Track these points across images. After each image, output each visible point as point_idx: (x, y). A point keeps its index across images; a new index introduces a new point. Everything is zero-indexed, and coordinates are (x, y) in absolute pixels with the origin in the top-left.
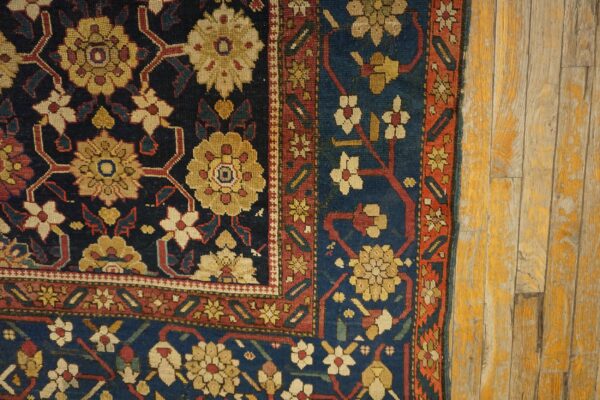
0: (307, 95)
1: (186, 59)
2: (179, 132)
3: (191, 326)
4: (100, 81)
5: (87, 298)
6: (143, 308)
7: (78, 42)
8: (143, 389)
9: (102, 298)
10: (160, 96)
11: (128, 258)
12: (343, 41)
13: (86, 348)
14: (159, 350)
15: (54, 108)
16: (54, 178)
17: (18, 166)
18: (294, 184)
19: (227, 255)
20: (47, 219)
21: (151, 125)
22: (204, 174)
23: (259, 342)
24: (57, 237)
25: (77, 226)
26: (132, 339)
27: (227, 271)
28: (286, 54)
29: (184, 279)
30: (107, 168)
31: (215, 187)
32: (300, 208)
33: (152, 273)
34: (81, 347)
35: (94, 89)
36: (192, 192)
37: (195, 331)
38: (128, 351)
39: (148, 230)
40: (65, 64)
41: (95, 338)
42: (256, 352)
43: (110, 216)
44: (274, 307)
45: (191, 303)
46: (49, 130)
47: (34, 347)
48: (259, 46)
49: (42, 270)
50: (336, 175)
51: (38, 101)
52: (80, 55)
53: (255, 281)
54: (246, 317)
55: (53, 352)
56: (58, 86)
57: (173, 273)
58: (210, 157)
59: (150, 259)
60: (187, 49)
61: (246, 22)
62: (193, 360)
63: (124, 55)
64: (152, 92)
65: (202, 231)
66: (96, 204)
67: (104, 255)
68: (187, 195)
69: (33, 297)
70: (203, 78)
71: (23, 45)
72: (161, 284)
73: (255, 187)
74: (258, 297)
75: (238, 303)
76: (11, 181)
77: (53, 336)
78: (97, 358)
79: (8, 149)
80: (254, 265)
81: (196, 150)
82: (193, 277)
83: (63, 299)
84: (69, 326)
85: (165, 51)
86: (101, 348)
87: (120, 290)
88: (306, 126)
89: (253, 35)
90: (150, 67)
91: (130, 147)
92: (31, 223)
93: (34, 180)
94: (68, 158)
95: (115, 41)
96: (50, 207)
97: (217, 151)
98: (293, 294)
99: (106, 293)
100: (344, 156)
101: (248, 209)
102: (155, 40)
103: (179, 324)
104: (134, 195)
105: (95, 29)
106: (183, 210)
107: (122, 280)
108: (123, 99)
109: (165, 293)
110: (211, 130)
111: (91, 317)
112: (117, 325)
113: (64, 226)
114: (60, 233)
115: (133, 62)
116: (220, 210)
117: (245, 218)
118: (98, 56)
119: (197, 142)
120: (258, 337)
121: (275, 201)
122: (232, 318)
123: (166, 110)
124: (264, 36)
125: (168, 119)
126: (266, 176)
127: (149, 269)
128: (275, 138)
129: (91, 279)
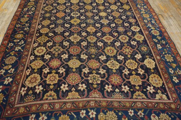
0: (164, 69)
1: (144, 64)
2: (146, 74)
3: (158, 110)
4: (132, 67)
5: (136, 104)
6: (147, 106)
7: (128, 63)
9: (138, 104)
10: (142, 69)
11: (142, 96)
12: (166, 62)
13: (137, 116)
14: (153, 116)
15: (126, 71)
16: (127, 82)
17: (120, 80)
18: (167, 81)
19: (160, 94)
20: (126, 89)
21: (141, 73)
22: (152, 80)
23: (173, 113)
24: (128, 92)
25: (132, 90)
26: (146, 114)
27: (161, 97)
28: (159, 64)
29: (154, 99)
30: (136, 80)
31: (155, 82)
33: (148, 98)
34: (136, 116)
35: (131, 69)
36: (151, 83)
37: (159, 111)
38: (146, 117)
39: (145, 90)
40: (127, 65)
41: (139, 114)
42: (174, 115)
43: (138, 88)
44: (173, 105)
45: (157, 104)
46: (125, 74)
47: (126, 117)
48: (155, 63)
49: (126, 99)
50: (174, 80)
51: (123, 70)
52: (129, 64)
53: (167, 99)
54: (168, 107)
55: (130, 118)
56: (126, 68)
57: (151, 98)
58: (152, 78)
59: (146, 95)
60: (144, 63)
61: (152, 60)
62: (161, 118)
63: (135, 64)
64: (140, 69)
65: (155, 90)
66: (135, 86)
67: (138, 95)
68: (150, 84)
69: (124, 105)
70: (148, 67)
71: (120, 63)
72: (150, 101)
73: (161, 82)
74: (169, 102)
75: (166, 104)
76: (119, 82)
77: (130, 114)
78: (140, 119)
79: (118, 77)
80: (166, 96)
81: (150, 77)
82: (156, 99)
83: (131, 105)
84: (133, 111)
85: (141, 64)
86: (140, 116)
87: (142, 102)
88: (166, 73)
89: (153, 61)
90: (140, 65)
91: (139, 77)
92: (123, 90)
93: (123, 82)
94: (129, 78)
95: (134, 62)
96: (126, 87)
97: (153, 77)
98: (176, 102)
99: (139, 103)
100: (174, 77)
101: (161, 86)
102: (139, 62)
103: (155, 109)
104: (141, 84)
105: (130, 61)
106: (150, 86)
107: (142, 100)
108: (136, 70)
109: (151, 103)
110: (151, 74)
111: (137, 109)
112: (143, 110)
113: (129, 90)
114: (129, 91)
115: (137, 65)
116: (157, 86)
117: (161, 87)
118: (131, 64)
119: (150, 76)
120: (172, 111)
121: (165, 84)
122: (166, 107)
123: (143, 71)
124: (155, 61)
125: (144, 72)
126: (162, 80)
127: (147, 98)
128: (162, 74)
129: (136, 100)
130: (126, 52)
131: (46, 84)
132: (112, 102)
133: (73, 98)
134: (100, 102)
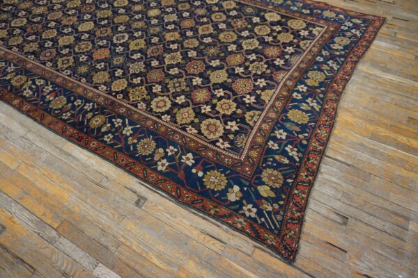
0: (287, 11)
1: (271, 21)
2: (284, 26)
5: (313, 51)
6: (321, 45)
7: (258, 31)
8: (343, 53)
9: (314, 49)
11: (307, 42)
12: (281, 5)
13: (326, 57)
14: (332, 46)
15: (268, 39)
16: (282, 45)
17: (276, 48)
18: (304, 17)
19: (314, 30)
20: (290, 49)
21: (280, 29)
22: (295, 26)
25: (295, 46)
26: (328, 49)
27: (317, 31)
28: (278, 11)
29: (316, 37)
30: (285, 37)
31: (298, 26)
32: (309, 18)
33: (312, 40)
35: (268, 33)
37: (330, 40)
38: (330, 51)
39: (302, 37)
40: (260, 34)
41: (324, 54)
43: (295, 41)
44: (330, 28)
45: (323, 38)
46: (272, 41)
47: (321, 65)
48: (275, 13)
49: (302, 55)
50: (305, 13)
51: (265, 40)
52: (260, 32)
53: (323, 28)
54: (330, 32)
55: (324, 62)
56: (264, 37)
57: (314, 38)
58: (292, 25)
59: (309, 39)
60: (269, 20)
61: (269, 13)
63: (264, 27)
64: (274, 27)
65: (306, 30)
66: (292, 41)
67: (304, 45)
68: (298, 30)
69: (308, 59)
70: (276, 20)
71: (253, 38)
72: (316, 40)
73: (301, 22)
74: (326, 29)
75: (326, 32)
76: (278, 51)
77: (320, 61)
78: (330, 56)
79: (271, 48)
80: (319, 27)
82: (317, 35)
83: (311, 55)
84: (319, 57)
85: (268, 23)
87: (314, 46)
88: (293, 13)
89: (272, 13)
90: (269, 25)
91: (283, 33)
92: (290, 52)
93: (280, 47)
94: (279, 41)
95: (261, 27)
96: (288, 48)
98: (328, 25)
100: (302, 11)
102: (264, 23)
103: (327, 41)
104: (293, 36)
105: (257, 29)
106: (301, 31)
107: (312, 45)
108: (273, 30)
109: (318, 40)
110: (286, 23)
111: (318, 53)
112: (322, 50)
114: (295, 49)
115: (267, 27)
116: (304, 27)
117: (307, 25)
118: (262, 30)
119: (288, 25)
120: (336, 32)
121: (306, 20)
122: (330, 34)
123: (279, 26)
126: (300, 20)
128: (293, 17)
129: (308, 49)
130: (241, 26)
131: (230, 116)
132: (298, 67)
133: (272, 97)
134: (292, 76)
